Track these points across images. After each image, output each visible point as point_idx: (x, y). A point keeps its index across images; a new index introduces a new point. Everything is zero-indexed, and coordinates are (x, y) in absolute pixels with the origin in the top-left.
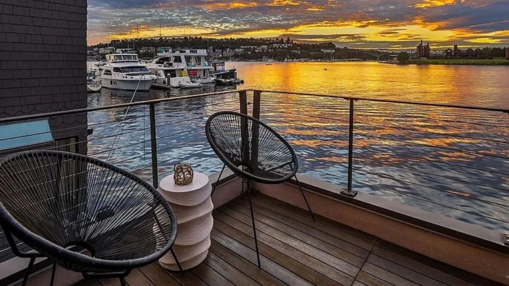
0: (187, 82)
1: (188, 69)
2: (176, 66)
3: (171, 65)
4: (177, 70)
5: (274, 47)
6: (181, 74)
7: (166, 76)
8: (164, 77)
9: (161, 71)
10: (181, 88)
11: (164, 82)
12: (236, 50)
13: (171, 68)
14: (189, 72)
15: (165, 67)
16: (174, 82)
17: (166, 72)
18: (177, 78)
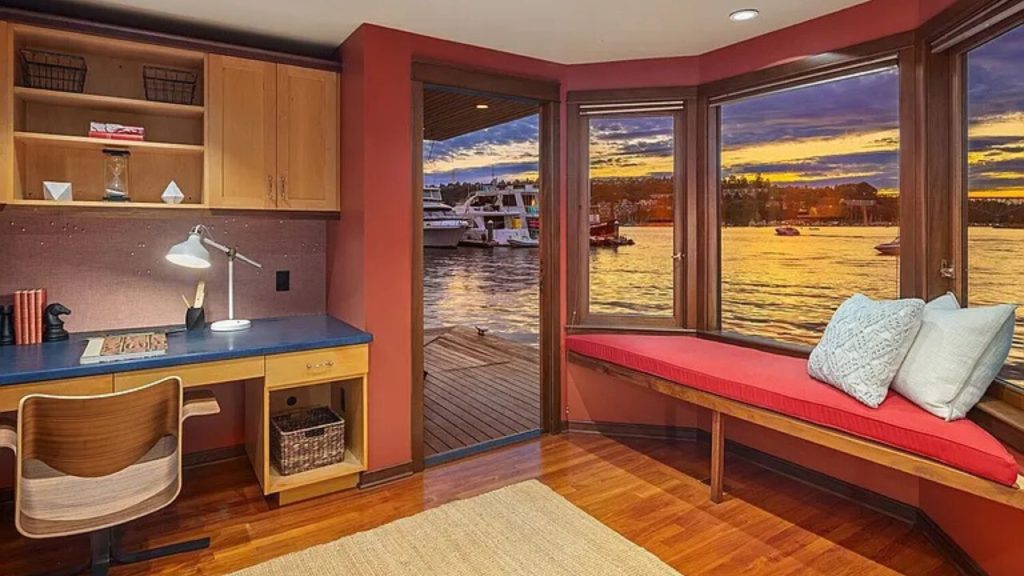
0: (524, 237)
1: (527, 218)
2: (504, 211)
3: (497, 208)
4: (507, 216)
5: (725, 194)
6: (514, 223)
7: (487, 226)
8: (483, 228)
9: (479, 218)
10: (514, 246)
11: (484, 238)
12: (643, 201)
13: (496, 213)
14: (529, 223)
15: (485, 210)
16: (501, 237)
17: (486, 218)
18: (506, 229)
